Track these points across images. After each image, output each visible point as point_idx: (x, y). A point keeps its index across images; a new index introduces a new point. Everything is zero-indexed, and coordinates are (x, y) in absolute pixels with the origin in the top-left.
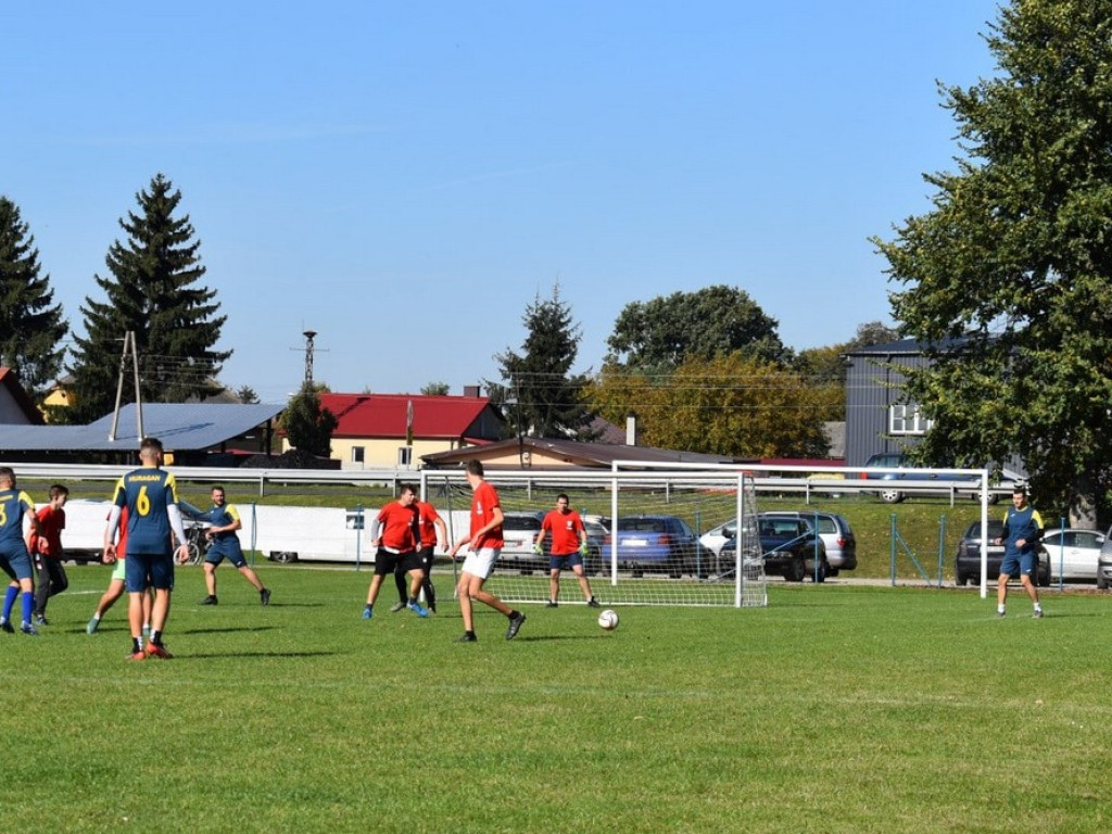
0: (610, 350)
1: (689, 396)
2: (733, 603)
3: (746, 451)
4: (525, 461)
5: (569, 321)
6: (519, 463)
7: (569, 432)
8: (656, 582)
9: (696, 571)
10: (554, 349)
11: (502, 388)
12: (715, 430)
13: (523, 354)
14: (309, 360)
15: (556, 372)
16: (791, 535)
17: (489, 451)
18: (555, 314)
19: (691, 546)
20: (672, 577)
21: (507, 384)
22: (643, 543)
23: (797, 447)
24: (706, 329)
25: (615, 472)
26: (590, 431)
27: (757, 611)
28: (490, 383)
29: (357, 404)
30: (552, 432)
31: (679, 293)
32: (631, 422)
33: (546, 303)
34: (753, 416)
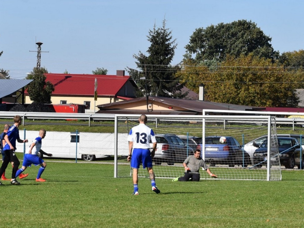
0: (187, 52)
1: (229, 76)
2: (266, 179)
3: (258, 104)
4: (149, 108)
5: (170, 38)
6: (147, 109)
7: (170, 94)
8: (222, 169)
9: (242, 164)
10: (163, 52)
11: (137, 72)
12: (243, 93)
13: (148, 55)
14: (39, 57)
15: (164, 64)
16: (288, 146)
17: (131, 103)
18: (164, 34)
19: (240, 152)
20: (230, 166)
21: (140, 70)
22: (216, 149)
23: (283, 101)
24: (235, 41)
25: (204, 115)
26: (181, 93)
27: (278, 182)
28: (131, 69)
29: (65, 80)
30: (162, 94)
31: (222, 24)
32: (201, 89)
33: (159, 29)
34: (261, 86)
